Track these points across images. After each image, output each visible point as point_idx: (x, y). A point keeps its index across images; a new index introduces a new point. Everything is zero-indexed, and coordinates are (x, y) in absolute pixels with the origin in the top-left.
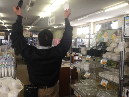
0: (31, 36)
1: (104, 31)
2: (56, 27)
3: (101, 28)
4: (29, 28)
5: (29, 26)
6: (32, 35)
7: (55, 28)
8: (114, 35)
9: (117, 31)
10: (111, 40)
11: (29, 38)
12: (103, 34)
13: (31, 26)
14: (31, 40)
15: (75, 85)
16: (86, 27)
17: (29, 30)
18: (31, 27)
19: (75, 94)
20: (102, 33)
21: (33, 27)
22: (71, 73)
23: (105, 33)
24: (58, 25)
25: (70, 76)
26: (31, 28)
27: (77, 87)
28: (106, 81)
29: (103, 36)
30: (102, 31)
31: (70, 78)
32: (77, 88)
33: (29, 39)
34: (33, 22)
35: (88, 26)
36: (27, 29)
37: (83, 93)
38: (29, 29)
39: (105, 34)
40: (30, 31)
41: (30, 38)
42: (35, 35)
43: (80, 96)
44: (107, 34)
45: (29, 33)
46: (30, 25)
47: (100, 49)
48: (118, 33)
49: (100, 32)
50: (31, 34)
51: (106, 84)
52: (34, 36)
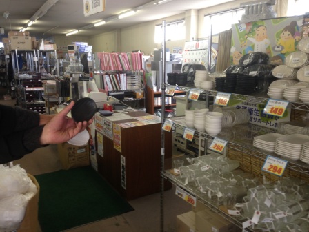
0: (36, 47)
1: (255, 24)
2: (99, 23)
3: (244, 17)
4: (25, 26)
5: (26, 22)
6: (39, 45)
7: (96, 25)
8: (287, 33)
9: (294, 23)
10: (276, 49)
11: (28, 52)
12: (251, 32)
13: (33, 20)
14: (36, 59)
15: (176, 171)
16: (177, 22)
17: (27, 31)
18: (31, 23)
19: (179, 194)
20: (248, 30)
21: (36, 22)
22: (163, 141)
23: (259, 29)
24: (105, 18)
25: (162, 150)
26: (33, 26)
27: (181, 177)
28: (282, 161)
29: (251, 39)
30: (248, 24)
31: (163, 153)
32: (183, 180)
33: (29, 56)
34: (37, 10)
35: (184, 19)
36: (21, 28)
37: (202, 190)
38: (28, 28)
39: (257, 33)
40: (31, 33)
41: (33, 52)
42: (45, 44)
43: (195, 199)
44: (265, 31)
45: (27, 39)
46: (30, 17)
47: (253, 73)
48: (298, 27)
49: (244, 26)
50: (33, 43)
51: (280, 169)
52: (43, 47)
